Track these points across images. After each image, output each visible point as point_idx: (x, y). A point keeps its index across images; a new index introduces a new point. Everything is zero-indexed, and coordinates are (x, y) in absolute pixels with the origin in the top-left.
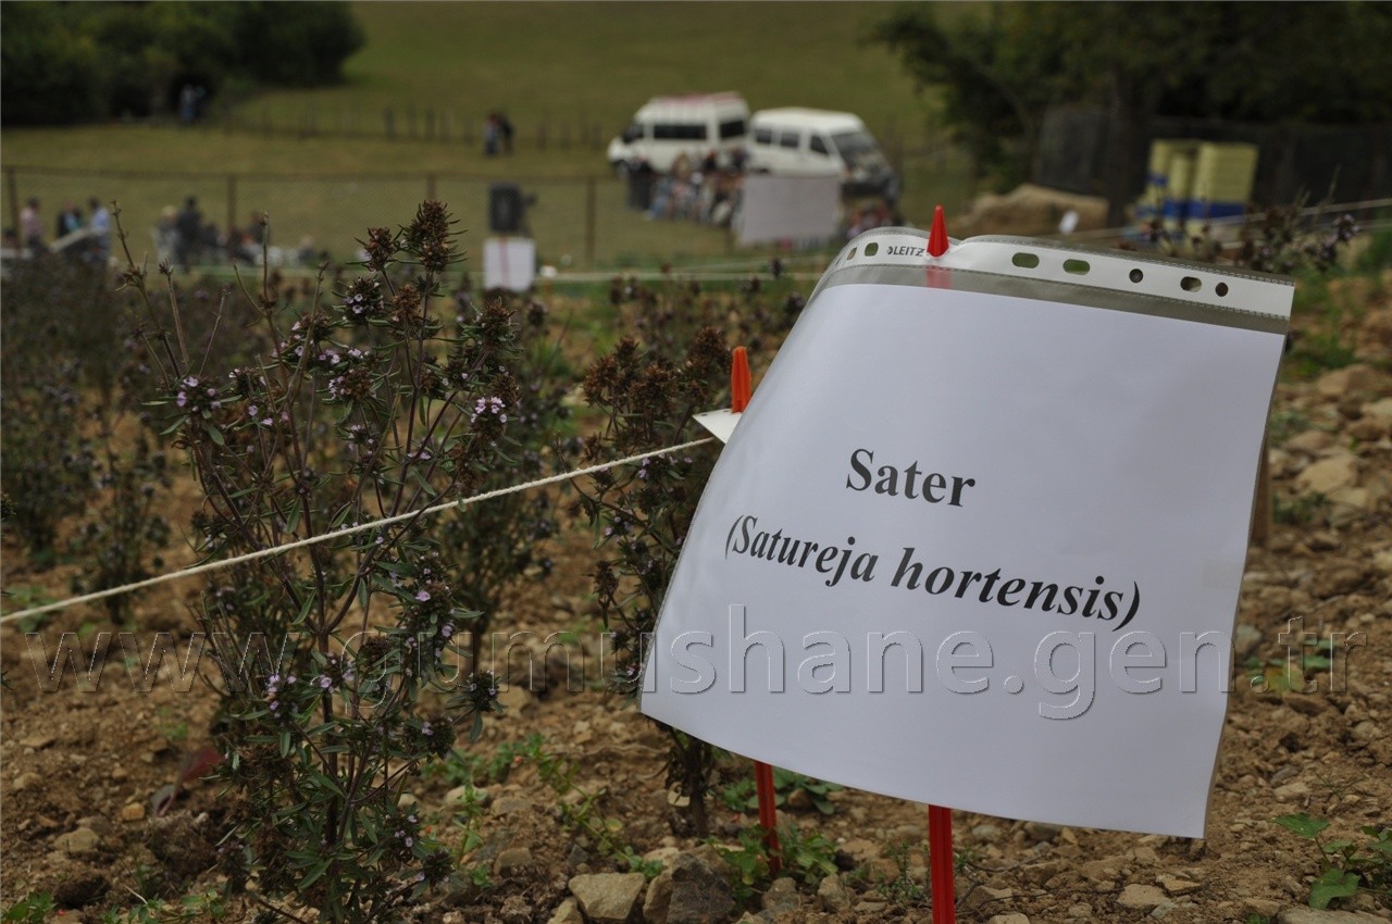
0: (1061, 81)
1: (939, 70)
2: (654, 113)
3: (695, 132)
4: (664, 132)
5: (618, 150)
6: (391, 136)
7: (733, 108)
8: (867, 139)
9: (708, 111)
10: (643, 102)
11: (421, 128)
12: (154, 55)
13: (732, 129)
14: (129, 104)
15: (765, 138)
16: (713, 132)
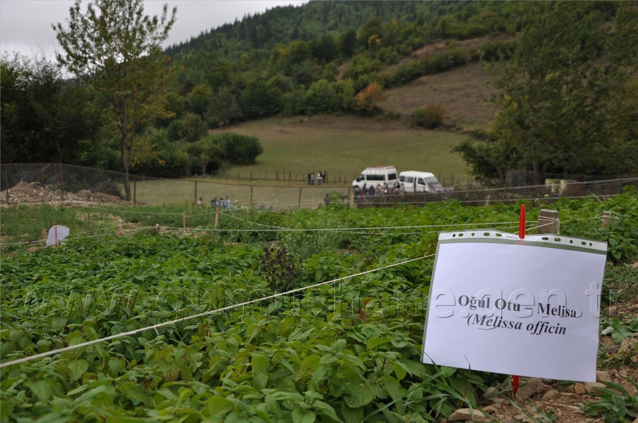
0: (510, 163)
1: (471, 159)
2: (367, 172)
3: (381, 178)
4: (370, 178)
5: (355, 183)
6: (277, 179)
7: (393, 171)
8: (436, 180)
9: (385, 171)
10: (364, 169)
11: (287, 177)
12: (203, 156)
13: (392, 177)
14: (196, 171)
15: (403, 179)
16: (387, 177)
